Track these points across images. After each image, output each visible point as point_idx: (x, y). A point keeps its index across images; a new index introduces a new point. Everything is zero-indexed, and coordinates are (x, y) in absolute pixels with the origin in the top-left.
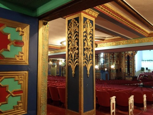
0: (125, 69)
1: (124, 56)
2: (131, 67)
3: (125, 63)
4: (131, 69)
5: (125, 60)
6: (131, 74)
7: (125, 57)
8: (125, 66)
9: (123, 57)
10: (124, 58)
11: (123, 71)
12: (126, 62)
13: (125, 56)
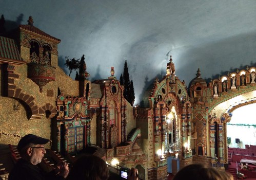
0: (209, 149)
1: (207, 124)
2: (221, 145)
3: (210, 137)
4: (221, 149)
5: (210, 132)
6: (222, 160)
7: (210, 126)
8: (210, 143)
9: (205, 124)
10: (207, 128)
11: (206, 154)
12: (213, 135)
13: (209, 123)
